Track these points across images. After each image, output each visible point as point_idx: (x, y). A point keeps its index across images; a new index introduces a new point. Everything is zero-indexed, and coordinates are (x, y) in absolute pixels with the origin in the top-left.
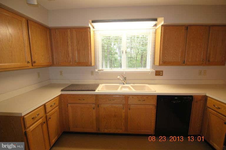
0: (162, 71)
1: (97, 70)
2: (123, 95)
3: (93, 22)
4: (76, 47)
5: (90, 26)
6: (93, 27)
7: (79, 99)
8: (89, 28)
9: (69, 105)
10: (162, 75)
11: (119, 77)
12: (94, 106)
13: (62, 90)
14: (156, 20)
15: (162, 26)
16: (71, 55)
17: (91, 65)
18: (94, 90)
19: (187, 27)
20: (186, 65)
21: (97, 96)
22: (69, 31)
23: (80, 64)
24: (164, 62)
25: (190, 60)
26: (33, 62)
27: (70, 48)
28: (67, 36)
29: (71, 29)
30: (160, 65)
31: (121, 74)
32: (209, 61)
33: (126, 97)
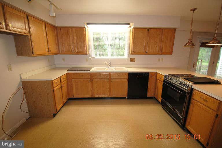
0: (135, 59)
1: (90, 58)
2: (108, 73)
3: (88, 24)
4: (76, 41)
5: (85, 26)
6: (87, 27)
7: (80, 76)
8: (85, 28)
9: (73, 80)
10: (135, 61)
11: (105, 62)
12: (89, 80)
13: (68, 71)
14: (129, 24)
15: (133, 28)
16: (72, 46)
17: (86, 54)
18: (90, 70)
19: (149, 29)
20: (148, 54)
21: (91, 74)
22: (70, 29)
23: (78, 53)
24: (134, 52)
25: (150, 51)
26: (49, 51)
27: (71, 42)
28: (69, 33)
29: (72, 28)
30: (132, 54)
31: (107, 60)
32: (162, 52)
33: (110, 74)
